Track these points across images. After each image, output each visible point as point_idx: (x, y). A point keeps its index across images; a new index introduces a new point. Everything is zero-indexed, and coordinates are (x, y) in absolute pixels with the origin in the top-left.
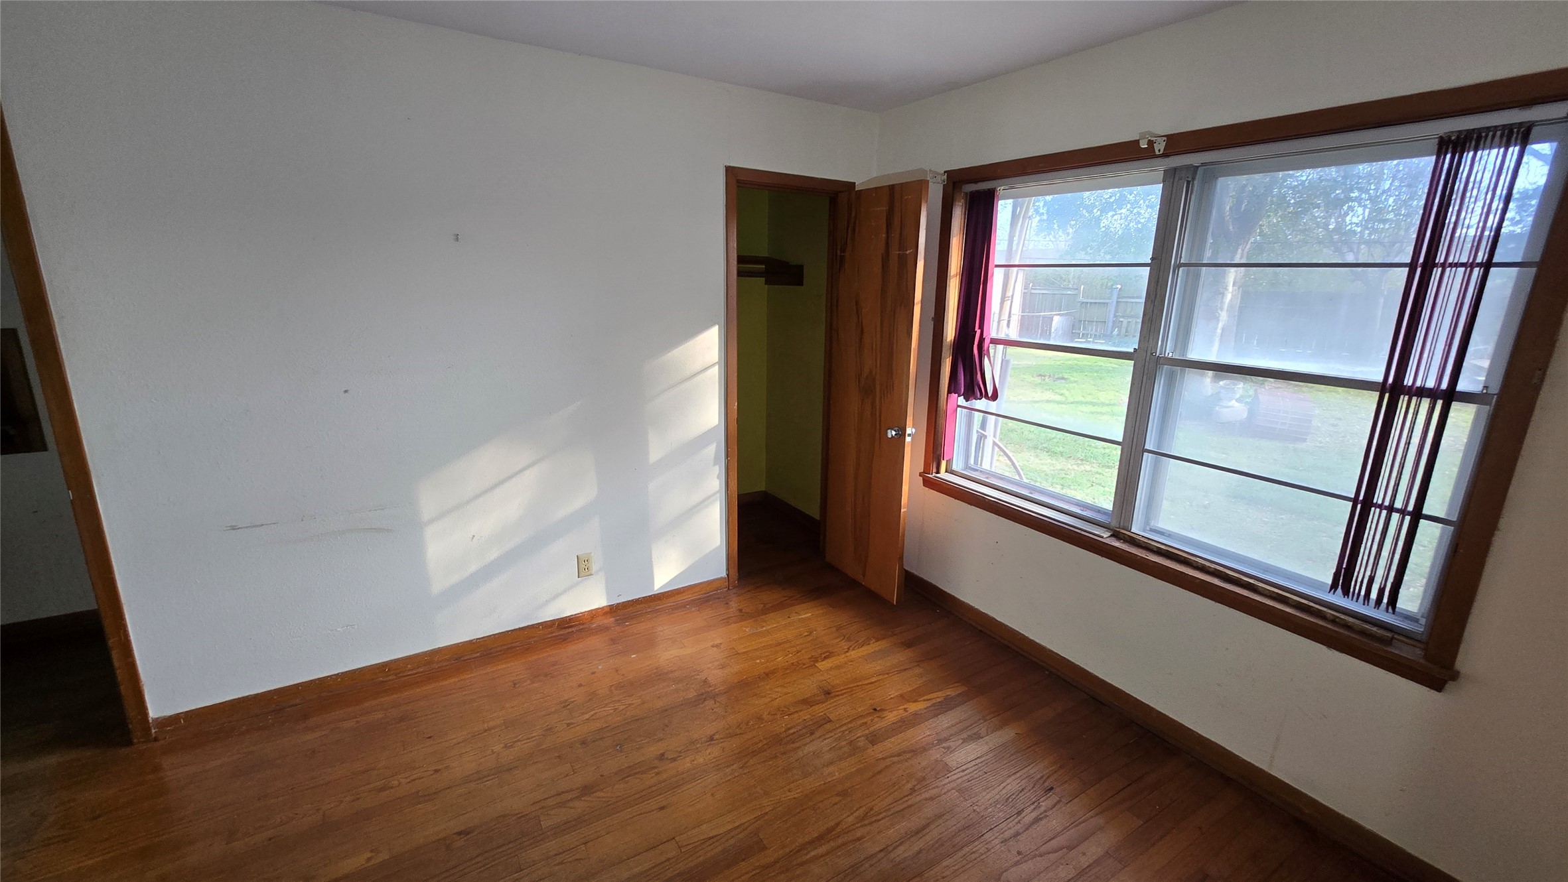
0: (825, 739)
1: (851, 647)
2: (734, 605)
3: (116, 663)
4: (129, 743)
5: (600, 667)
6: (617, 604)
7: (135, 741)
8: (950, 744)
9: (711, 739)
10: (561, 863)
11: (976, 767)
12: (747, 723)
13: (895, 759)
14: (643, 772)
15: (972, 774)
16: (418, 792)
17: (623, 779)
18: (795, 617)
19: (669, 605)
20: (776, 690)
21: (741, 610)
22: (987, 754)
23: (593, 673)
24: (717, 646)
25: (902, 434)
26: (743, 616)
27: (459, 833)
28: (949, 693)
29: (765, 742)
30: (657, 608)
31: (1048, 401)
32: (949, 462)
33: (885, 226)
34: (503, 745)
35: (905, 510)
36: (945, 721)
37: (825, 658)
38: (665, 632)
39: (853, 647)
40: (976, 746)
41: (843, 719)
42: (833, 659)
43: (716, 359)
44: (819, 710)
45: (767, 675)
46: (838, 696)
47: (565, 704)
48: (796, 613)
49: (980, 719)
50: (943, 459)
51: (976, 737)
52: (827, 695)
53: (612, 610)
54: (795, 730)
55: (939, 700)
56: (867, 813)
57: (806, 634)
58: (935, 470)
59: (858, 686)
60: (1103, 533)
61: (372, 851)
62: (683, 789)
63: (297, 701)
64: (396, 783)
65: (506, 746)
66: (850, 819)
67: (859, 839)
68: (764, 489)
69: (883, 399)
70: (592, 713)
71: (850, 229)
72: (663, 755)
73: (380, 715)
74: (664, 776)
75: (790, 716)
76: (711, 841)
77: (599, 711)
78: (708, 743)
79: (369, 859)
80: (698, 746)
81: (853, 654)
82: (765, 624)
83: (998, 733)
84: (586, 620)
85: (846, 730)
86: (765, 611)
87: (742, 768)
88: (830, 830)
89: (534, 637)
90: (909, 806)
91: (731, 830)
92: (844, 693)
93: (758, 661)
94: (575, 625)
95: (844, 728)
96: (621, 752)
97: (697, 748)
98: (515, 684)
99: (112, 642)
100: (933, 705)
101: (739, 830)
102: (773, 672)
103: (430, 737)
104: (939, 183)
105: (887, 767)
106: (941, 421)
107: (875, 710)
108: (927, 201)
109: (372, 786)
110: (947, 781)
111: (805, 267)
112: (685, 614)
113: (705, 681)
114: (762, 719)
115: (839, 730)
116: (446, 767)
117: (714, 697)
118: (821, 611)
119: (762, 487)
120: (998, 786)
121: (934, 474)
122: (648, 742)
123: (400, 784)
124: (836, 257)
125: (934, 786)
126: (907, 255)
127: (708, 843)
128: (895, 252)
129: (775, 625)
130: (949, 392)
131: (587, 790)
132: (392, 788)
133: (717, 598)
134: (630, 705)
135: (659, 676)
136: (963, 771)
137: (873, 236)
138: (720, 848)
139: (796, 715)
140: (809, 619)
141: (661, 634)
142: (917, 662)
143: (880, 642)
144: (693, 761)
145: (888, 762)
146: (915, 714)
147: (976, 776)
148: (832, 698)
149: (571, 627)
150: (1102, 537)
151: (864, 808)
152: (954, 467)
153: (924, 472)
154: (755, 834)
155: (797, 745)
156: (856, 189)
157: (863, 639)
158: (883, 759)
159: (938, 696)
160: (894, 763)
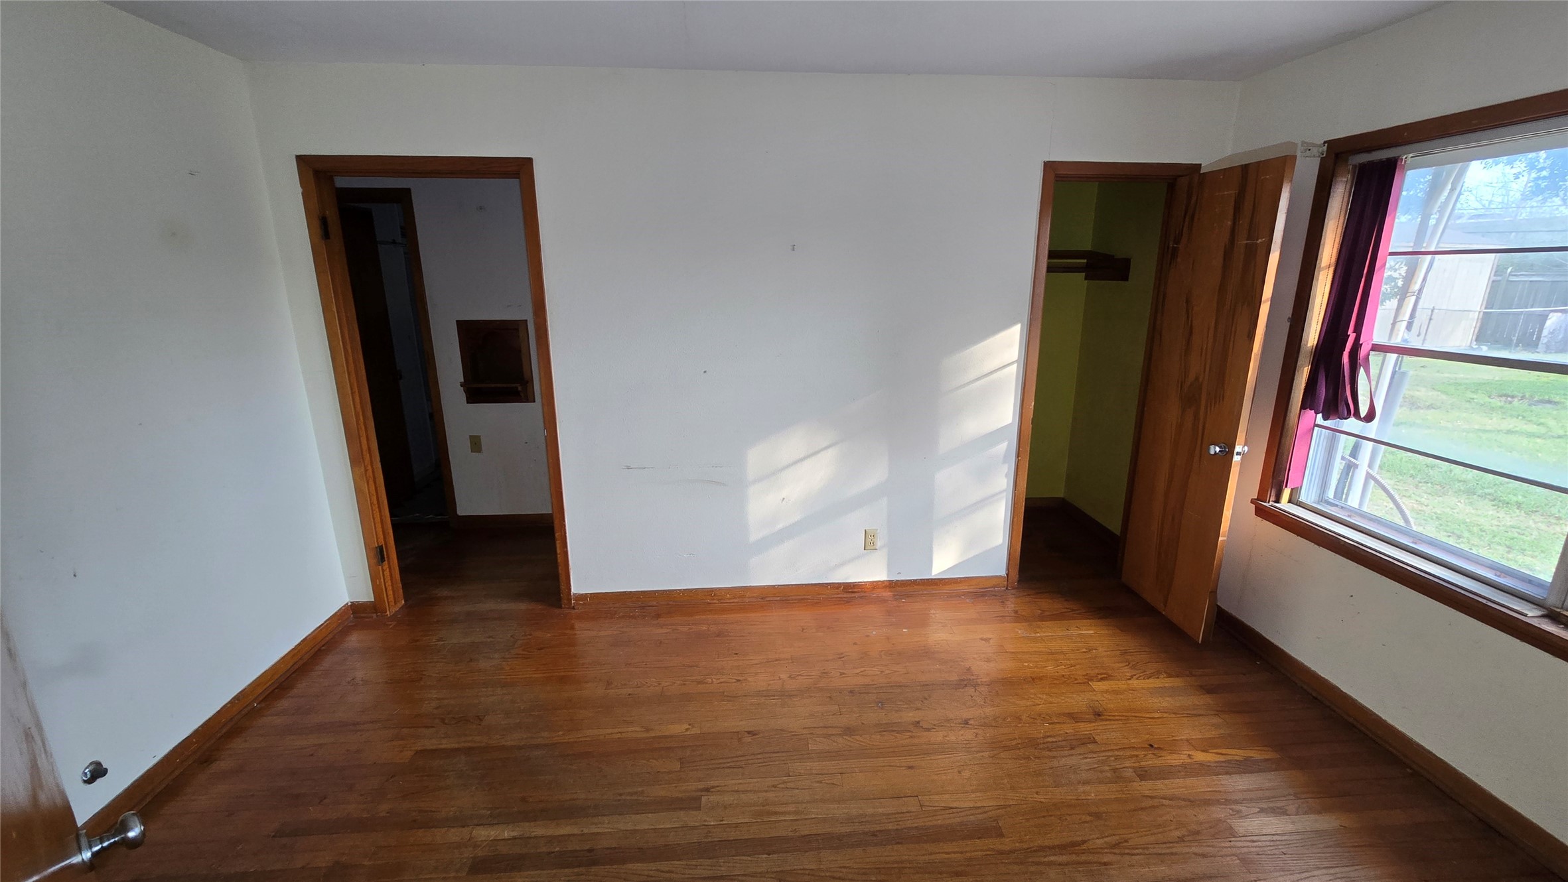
0: (1086, 758)
1: (1135, 675)
2: (1011, 605)
3: (558, 551)
4: (560, 607)
5: (874, 633)
6: (897, 580)
7: (563, 606)
8: (1241, 808)
9: (966, 722)
10: (821, 782)
11: (1272, 844)
12: (1004, 719)
13: (1166, 802)
14: (898, 732)
15: (1265, 849)
16: (724, 692)
17: (881, 732)
18: (1074, 631)
19: (945, 591)
20: (1041, 696)
21: (1016, 612)
22: (1291, 833)
23: (868, 636)
24: (987, 640)
25: (1228, 452)
26: (1018, 618)
27: (749, 732)
28: (1252, 755)
29: (1020, 741)
30: (935, 592)
31: (1509, 432)
32: (1295, 492)
33: (1231, 212)
34: (788, 675)
35: (1225, 538)
36: (1239, 783)
37: (1102, 679)
38: (937, 615)
39: (1138, 676)
40: (1278, 822)
41: (1110, 744)
42: (1112, 682)
43: (1015, 357)
44: (1085, 728)
45: (1033, 679)
46: (1110, 720)
47: (841, 657)
48: (1077, 627)
49: (1290, 795)
50: (1286, 487)
51: (1281, 812)
52: (1097, 717)
53: (891, 585)
54: (1054, 740)
55: (1236, 758)
56: (1120, 843)
57: (1085, 650)
58: (1273, 498)
59: (1136, 717)
60: (1529, 610)
61: (690, 725)
62: (933, 758)
63: (655, 603)
64: (710, 680)
65: (790, 677)
66: (1099, 842)
67: (1105, 864)
68: (1061, 495)
69: (1209, 409)
70: (862, 669)
71: (1187, 217)
72: (918, 722)
73: (704, 628)
74: (916, 741)
75: (1051, 726)
76: (951, 811)
77: (868, 669)
78: (963, 725)
79: (687, 730)
80: (952, 725)
81: (1135, 683)
82: (1040, 631)
83: (1313, 817)
84: (868, 589)
85: (1112, 756)
86: (1042, 618)
87: (992, 757)
88: (1074, 844)
89: (823, 594)
90: (1172, 854)
91: (971, 808)
92: (1117, 720)
93: (1026, 664)
94: (858, 592)
95: (1110, 754)
96: (882, 708)
97: (951, 726)
98: (803, 629)
99: (557, 535)
100: (1228, 762)
101: (980, 811)
102: (1041, 678)
103: (736, 654)
104: (1314, 156)
105: (1153, 807)
106: (1287, 441)
107: (1151, 746)
108: (1291, 181)
109: (694, 678)
110: (1228, 844)
111: (1132, 260)
112: (959, 603)
113: (969, 669)
114: (1021, 719)
115: (1103, 754)
116: (746, 680)
117: (975, 686)
118: (1106, 632)
119: (1060, 492)
120: (1299, 873)
121: (1271, 503)
122: (907, 708)
123: (712, 682)
124: (1168, 248)
125: (1209, 844)
126: (1257, 244)
127: (947, 812)
128: (1242, 242)
129: (1050, 634)
130: (1304, 406)
131: (849, 731)
132: (707, 683)
133: (993, 595)
134: (895, 671)
135: (925, 653)
136: (1254, 841)
137: (1215, 225)
138: (958, 820)
139: (1058, 726)
140: (1091, 636)
141: (933, 616)
142: (1217, 711)
143: (1172, 679)
144: (946, 736)
145: (1156, 802)
146: (1201, 764)
147: (1269, 852)
148: (1102, 720)
149: (853, 592)
150: (1525, 615)
151: (1117, 837)
152: (1303, 498)
153: (1257, 499)
154: (994, 821)
155: (1054, 754)
156: (1201, 172)
157: (1152, 671)
158: (1152, 797)
159: (1239, 754)
160: (1163, 805)
